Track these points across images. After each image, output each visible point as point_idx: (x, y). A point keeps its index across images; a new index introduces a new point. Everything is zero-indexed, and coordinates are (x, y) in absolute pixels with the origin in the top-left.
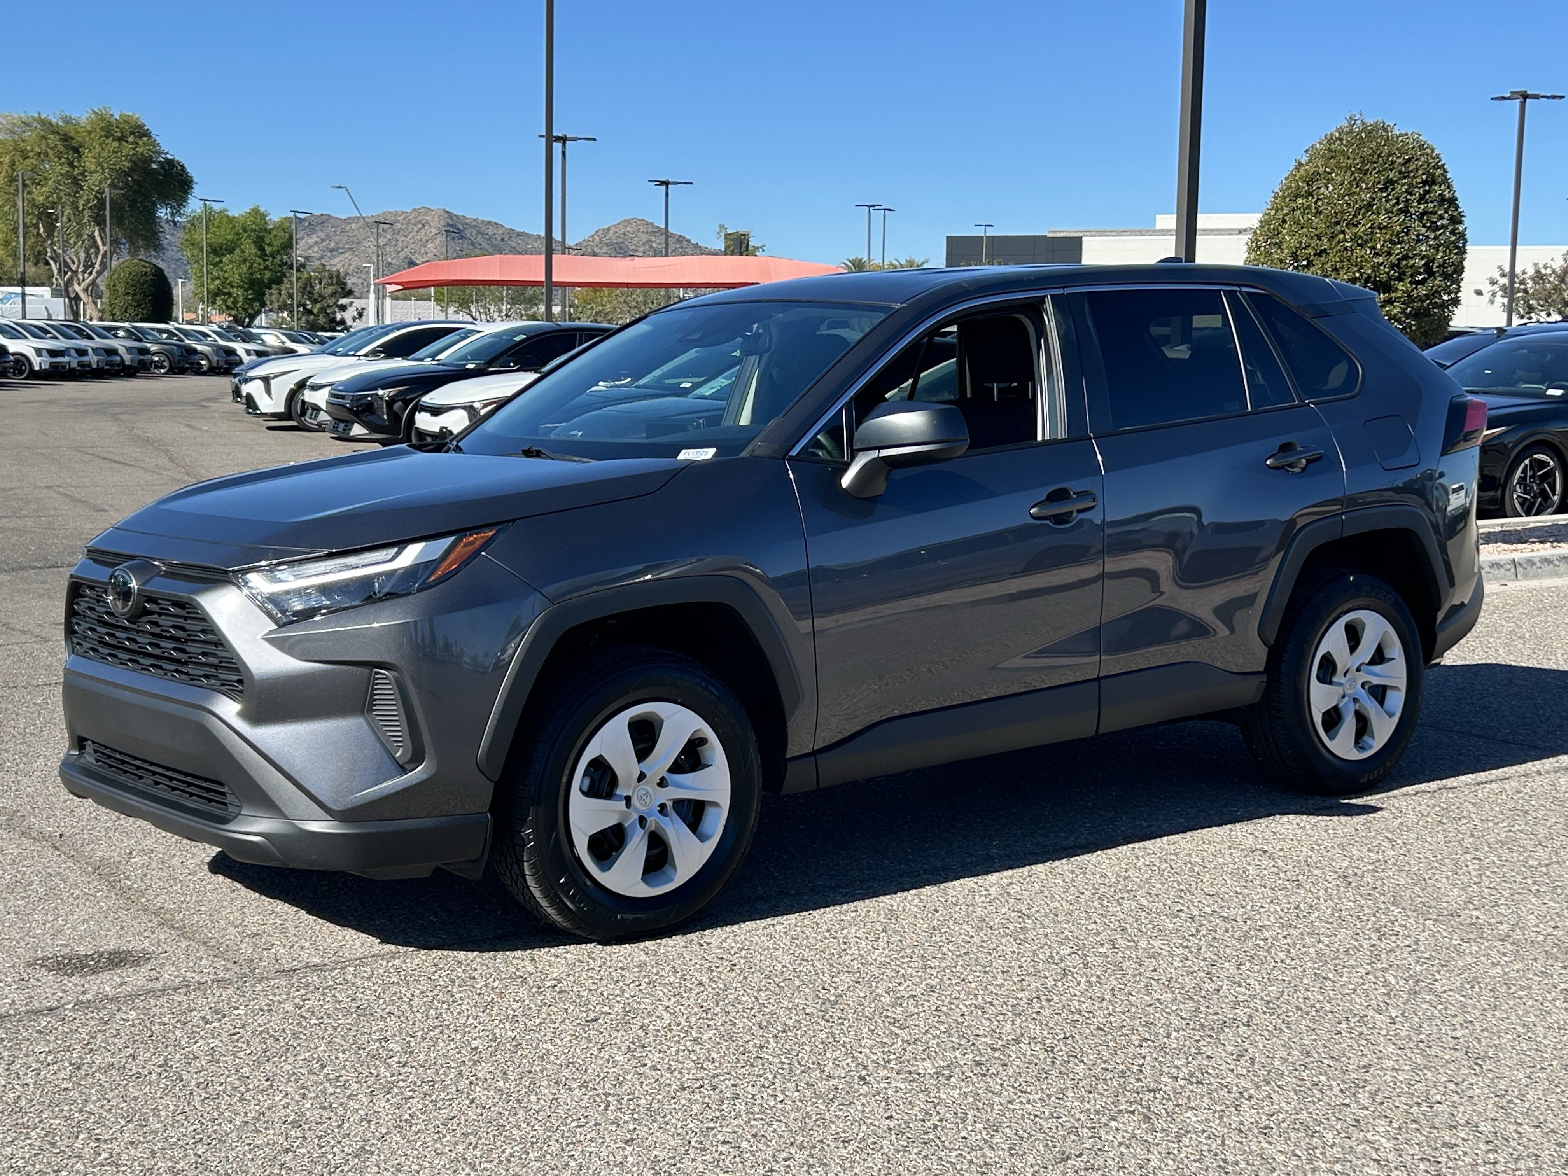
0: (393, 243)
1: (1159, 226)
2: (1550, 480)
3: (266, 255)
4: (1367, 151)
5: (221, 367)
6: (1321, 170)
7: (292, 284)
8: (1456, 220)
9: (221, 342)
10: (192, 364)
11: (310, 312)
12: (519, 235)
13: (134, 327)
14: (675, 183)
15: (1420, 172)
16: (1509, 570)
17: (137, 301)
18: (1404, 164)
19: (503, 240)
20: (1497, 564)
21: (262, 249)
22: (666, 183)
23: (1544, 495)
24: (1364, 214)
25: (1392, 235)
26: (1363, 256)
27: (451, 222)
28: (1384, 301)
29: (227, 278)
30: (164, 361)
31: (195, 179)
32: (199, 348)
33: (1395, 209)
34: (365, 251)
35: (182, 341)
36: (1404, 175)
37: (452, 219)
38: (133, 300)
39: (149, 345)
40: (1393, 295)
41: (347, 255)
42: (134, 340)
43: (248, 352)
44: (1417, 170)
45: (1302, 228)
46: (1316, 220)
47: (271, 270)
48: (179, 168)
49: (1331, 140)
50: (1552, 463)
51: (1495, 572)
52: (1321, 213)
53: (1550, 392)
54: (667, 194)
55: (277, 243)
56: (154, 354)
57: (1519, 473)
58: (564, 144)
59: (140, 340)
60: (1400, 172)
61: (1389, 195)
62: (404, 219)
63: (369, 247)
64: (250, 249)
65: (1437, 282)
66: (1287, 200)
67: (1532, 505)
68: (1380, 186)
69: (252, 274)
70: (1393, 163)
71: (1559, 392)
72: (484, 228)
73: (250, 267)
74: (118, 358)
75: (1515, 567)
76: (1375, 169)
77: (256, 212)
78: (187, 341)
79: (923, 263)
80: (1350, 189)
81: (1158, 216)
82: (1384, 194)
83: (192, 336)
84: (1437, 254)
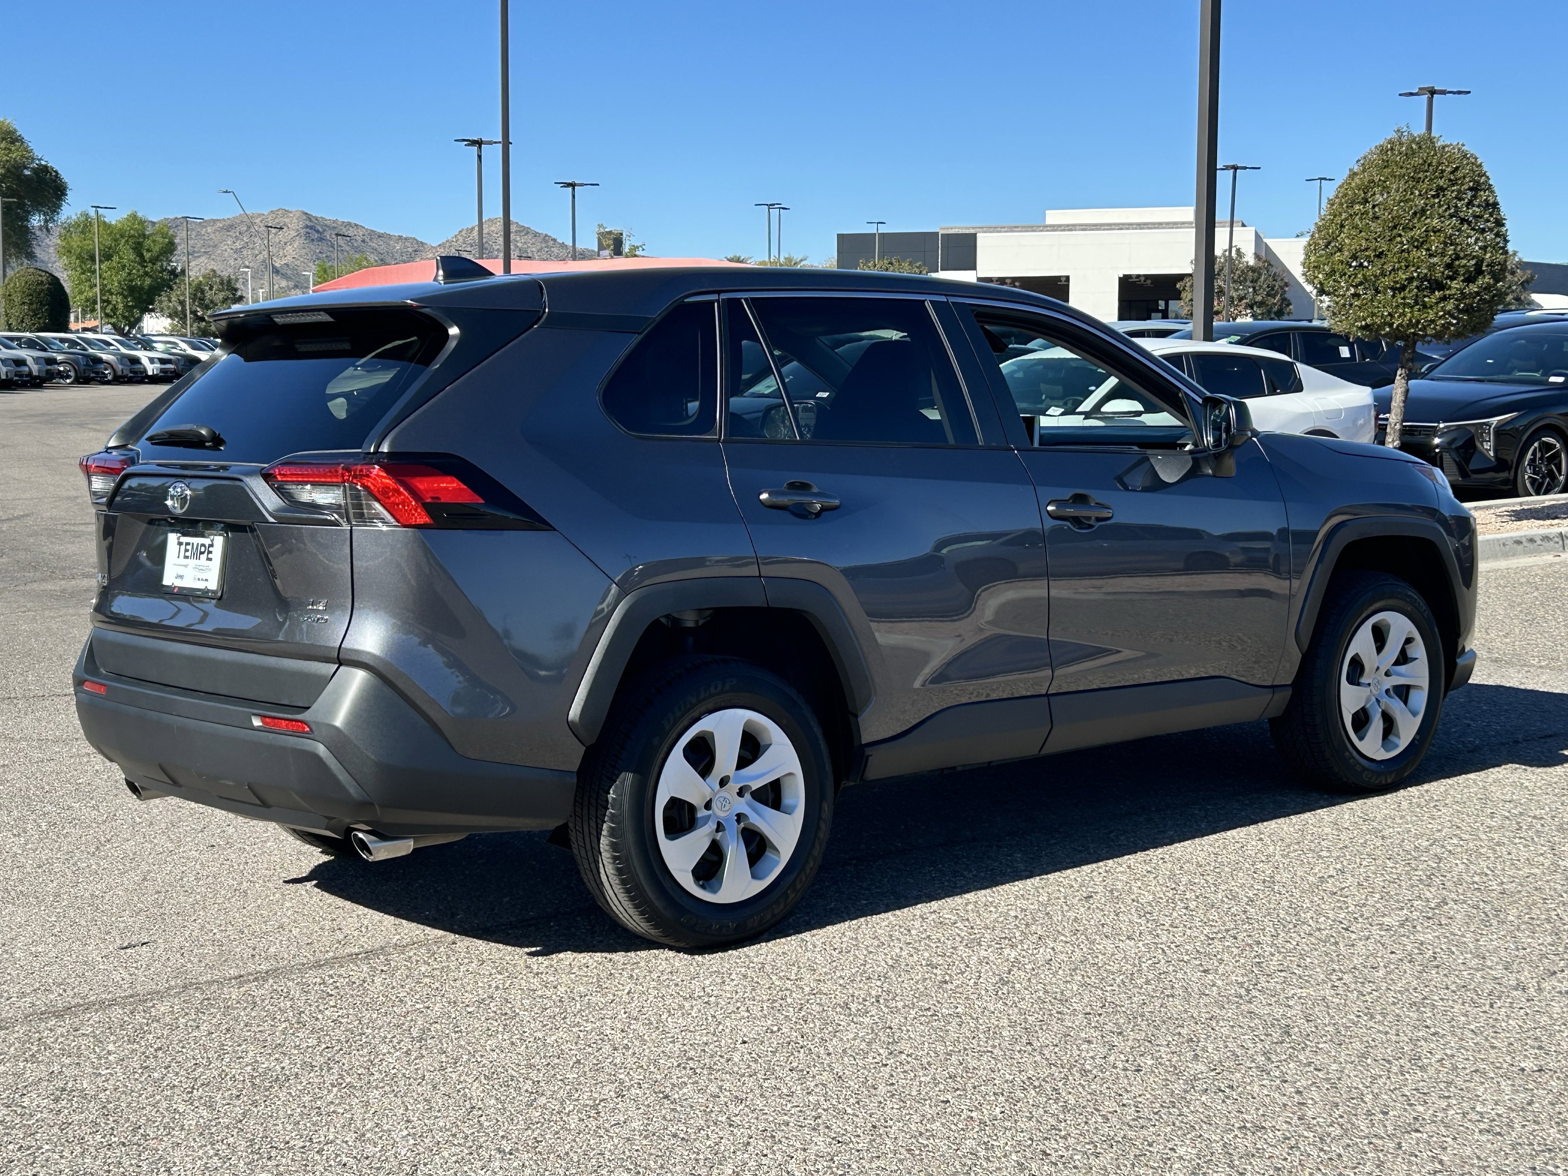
0: (251, 246)
1: (1049, 221)
2: (1556, 462)
3: (145, 261)
4: (1417, 161)
5: (126, 376)
6: (1376, 179)
7: (183, 292)
8: (1499, 223)
9: (123, 350)
10: (97, 373)
11: (202, 319)
12: (380, 236)
13: (38, 337)
14: (582, 185)
15: (1467, 180)
16: (1557, 543)
17: (33, 311)
18: (1452, 173)
19: (363, 241)
20: (1547, 537)
21: (141, 256)
22: (573, 185)
23: (1551, 475)
24: (1420, 219)
25: (1445, 238)
26: (1419, 257)
27: (309, 224)
28: (1440, 298)
29: (106, 285)
30: (70, 371)
31: (70, 186)
32: (105, 357)
33: (1447, 213)
34: (221, 255)
35: (85, 350)
36: (1453, 183)
37: (310, 220)
38: (29, 310)
39: (54, 355)
40: (1447, 292)
41: (202, 259)
42: (39, 350)
43: (152, 360)
44: (1464, 177)
45: (1361, 232)
46: (1374, 225)
47: (150, 276)
48: (54, 174)
49: (1383, 151)
50: (1558, 445)
51: (1546, 544)
52: (1377, 218)
53: (1553, 379)
54: (574, 196)
55: (156, 249)
56: (59, 364)
57: (1529, 456)
58: (480, 147)
59: (45, 350)
60: (1450, 180)
61: (1440, 201)
62: (261, 222)
63: (226, 250)
64: (128, 255)
65: (1486, 280)
66: (1345, 206)
67: (1541, 484)
68: (1433, 193)
69: (131, 281)
70: (1443, 171)
71: (1561, 379)
72: (344, 230)
73: (129, 274)
74: (26, 369)
75: (1563, 540)
76: (1426, 177)
77: (134, 217)
78: (91, 351)
79: (801, 260)
80: (1405, 196)
81: (1047, 212)
82: (1437, 200)
83: (96, 345)
84: (1485, 254)
